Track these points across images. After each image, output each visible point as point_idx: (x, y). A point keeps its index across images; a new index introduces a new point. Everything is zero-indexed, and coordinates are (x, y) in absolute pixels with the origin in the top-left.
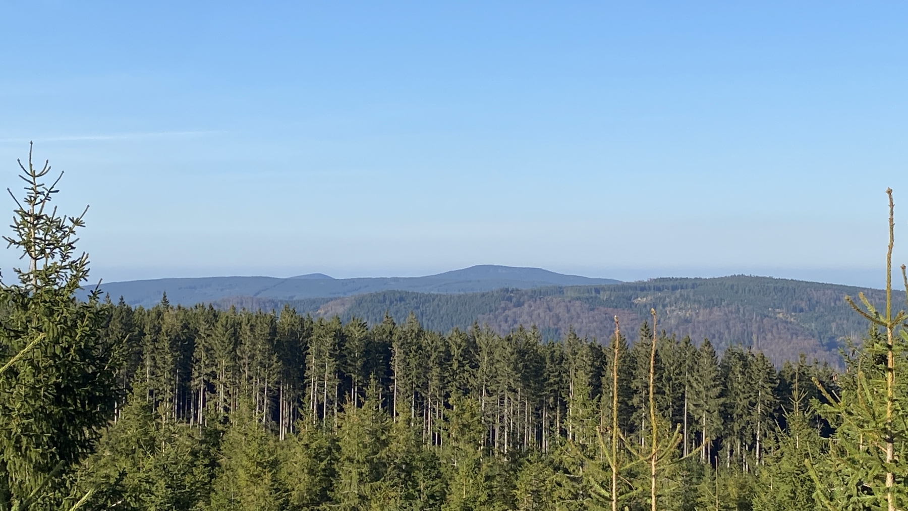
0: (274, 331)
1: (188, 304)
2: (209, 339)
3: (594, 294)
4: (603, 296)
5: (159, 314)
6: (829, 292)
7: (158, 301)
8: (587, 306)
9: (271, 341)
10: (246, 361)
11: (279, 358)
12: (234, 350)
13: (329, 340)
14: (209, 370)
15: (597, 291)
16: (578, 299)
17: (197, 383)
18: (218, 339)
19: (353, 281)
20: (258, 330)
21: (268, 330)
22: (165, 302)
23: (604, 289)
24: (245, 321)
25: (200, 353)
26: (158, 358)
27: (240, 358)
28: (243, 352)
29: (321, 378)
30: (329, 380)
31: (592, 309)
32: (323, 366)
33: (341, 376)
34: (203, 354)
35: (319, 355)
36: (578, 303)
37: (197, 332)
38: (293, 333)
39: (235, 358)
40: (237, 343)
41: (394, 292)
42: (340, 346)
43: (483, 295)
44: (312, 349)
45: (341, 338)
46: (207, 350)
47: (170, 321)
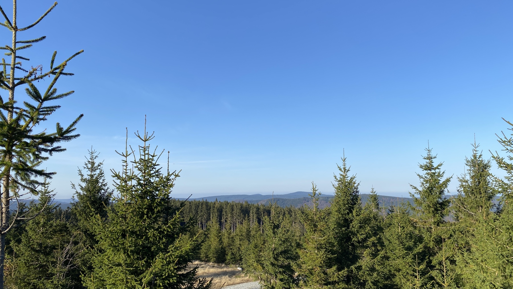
0: (242, 208)
1: (222, 201)
2: (226, 209)
3: (327, 199)
4: (329, 199)
5: (215, 204)
6: (387, 198)
7: (215, 200)
8: (325, 202)
9: (241, 210)
10: (235, 215)
11: (243, 214)
12: (232, 212)
13: (255, 209)
14: (226, 217)
15: (328, 198)
16: (323, 200)
17: (223, 220)
18: (228, 210)
19: (267, 196)
20: (238, 207)
21: (240, 207)
22: (217, 200)
23: (329, 197)
24: (235, 204)
25: (224, 213)
26: (214, 214)
27: (233, 214)
28: (234, 212)
29: (253, 219)
30: (255, 219)
31: (327, 203)
32: (254, 216)
33: (258, 218)
34: (225, 213)
35: (253, 213)
36: (323, 201)
37: (223, 207)
38: (246, 208)
39: (232, 214)
40: (233, 210)
41: (277, 198)
42: (258, 211)
43: (299, 199)
44: (251, 212)
45: (258, 209)
46: (226, 212)
47: (217, 205)
